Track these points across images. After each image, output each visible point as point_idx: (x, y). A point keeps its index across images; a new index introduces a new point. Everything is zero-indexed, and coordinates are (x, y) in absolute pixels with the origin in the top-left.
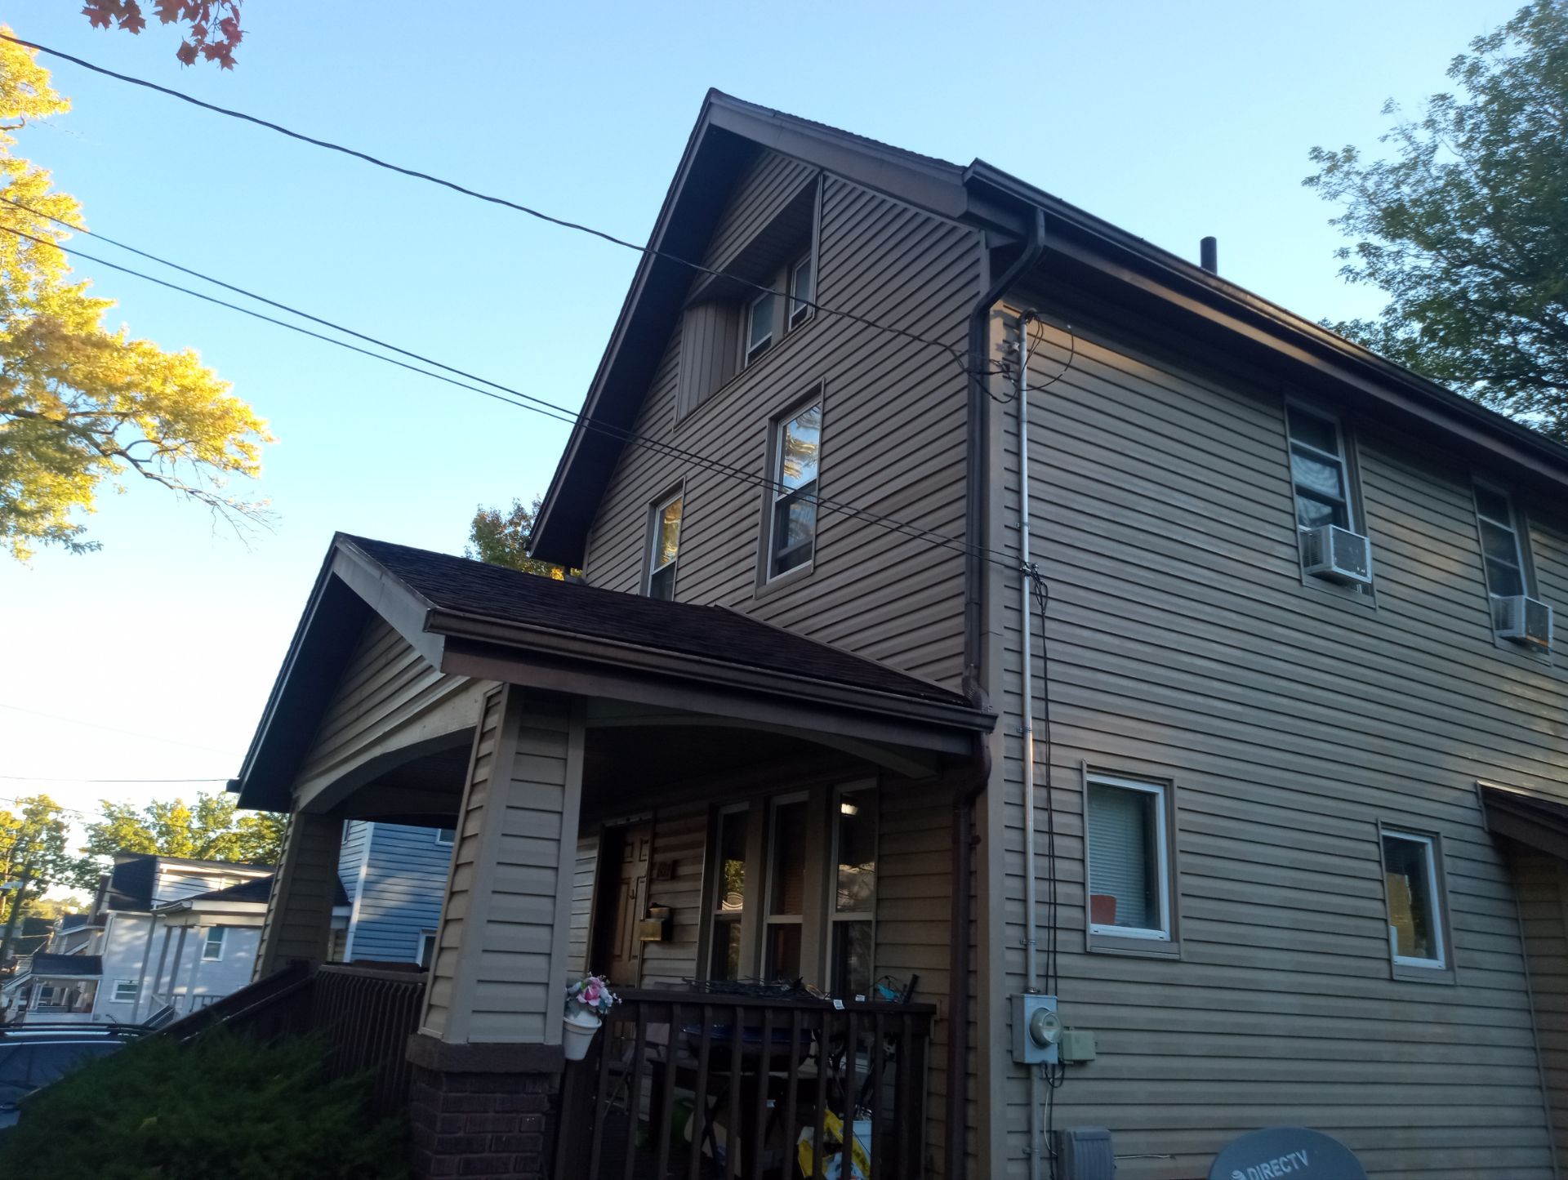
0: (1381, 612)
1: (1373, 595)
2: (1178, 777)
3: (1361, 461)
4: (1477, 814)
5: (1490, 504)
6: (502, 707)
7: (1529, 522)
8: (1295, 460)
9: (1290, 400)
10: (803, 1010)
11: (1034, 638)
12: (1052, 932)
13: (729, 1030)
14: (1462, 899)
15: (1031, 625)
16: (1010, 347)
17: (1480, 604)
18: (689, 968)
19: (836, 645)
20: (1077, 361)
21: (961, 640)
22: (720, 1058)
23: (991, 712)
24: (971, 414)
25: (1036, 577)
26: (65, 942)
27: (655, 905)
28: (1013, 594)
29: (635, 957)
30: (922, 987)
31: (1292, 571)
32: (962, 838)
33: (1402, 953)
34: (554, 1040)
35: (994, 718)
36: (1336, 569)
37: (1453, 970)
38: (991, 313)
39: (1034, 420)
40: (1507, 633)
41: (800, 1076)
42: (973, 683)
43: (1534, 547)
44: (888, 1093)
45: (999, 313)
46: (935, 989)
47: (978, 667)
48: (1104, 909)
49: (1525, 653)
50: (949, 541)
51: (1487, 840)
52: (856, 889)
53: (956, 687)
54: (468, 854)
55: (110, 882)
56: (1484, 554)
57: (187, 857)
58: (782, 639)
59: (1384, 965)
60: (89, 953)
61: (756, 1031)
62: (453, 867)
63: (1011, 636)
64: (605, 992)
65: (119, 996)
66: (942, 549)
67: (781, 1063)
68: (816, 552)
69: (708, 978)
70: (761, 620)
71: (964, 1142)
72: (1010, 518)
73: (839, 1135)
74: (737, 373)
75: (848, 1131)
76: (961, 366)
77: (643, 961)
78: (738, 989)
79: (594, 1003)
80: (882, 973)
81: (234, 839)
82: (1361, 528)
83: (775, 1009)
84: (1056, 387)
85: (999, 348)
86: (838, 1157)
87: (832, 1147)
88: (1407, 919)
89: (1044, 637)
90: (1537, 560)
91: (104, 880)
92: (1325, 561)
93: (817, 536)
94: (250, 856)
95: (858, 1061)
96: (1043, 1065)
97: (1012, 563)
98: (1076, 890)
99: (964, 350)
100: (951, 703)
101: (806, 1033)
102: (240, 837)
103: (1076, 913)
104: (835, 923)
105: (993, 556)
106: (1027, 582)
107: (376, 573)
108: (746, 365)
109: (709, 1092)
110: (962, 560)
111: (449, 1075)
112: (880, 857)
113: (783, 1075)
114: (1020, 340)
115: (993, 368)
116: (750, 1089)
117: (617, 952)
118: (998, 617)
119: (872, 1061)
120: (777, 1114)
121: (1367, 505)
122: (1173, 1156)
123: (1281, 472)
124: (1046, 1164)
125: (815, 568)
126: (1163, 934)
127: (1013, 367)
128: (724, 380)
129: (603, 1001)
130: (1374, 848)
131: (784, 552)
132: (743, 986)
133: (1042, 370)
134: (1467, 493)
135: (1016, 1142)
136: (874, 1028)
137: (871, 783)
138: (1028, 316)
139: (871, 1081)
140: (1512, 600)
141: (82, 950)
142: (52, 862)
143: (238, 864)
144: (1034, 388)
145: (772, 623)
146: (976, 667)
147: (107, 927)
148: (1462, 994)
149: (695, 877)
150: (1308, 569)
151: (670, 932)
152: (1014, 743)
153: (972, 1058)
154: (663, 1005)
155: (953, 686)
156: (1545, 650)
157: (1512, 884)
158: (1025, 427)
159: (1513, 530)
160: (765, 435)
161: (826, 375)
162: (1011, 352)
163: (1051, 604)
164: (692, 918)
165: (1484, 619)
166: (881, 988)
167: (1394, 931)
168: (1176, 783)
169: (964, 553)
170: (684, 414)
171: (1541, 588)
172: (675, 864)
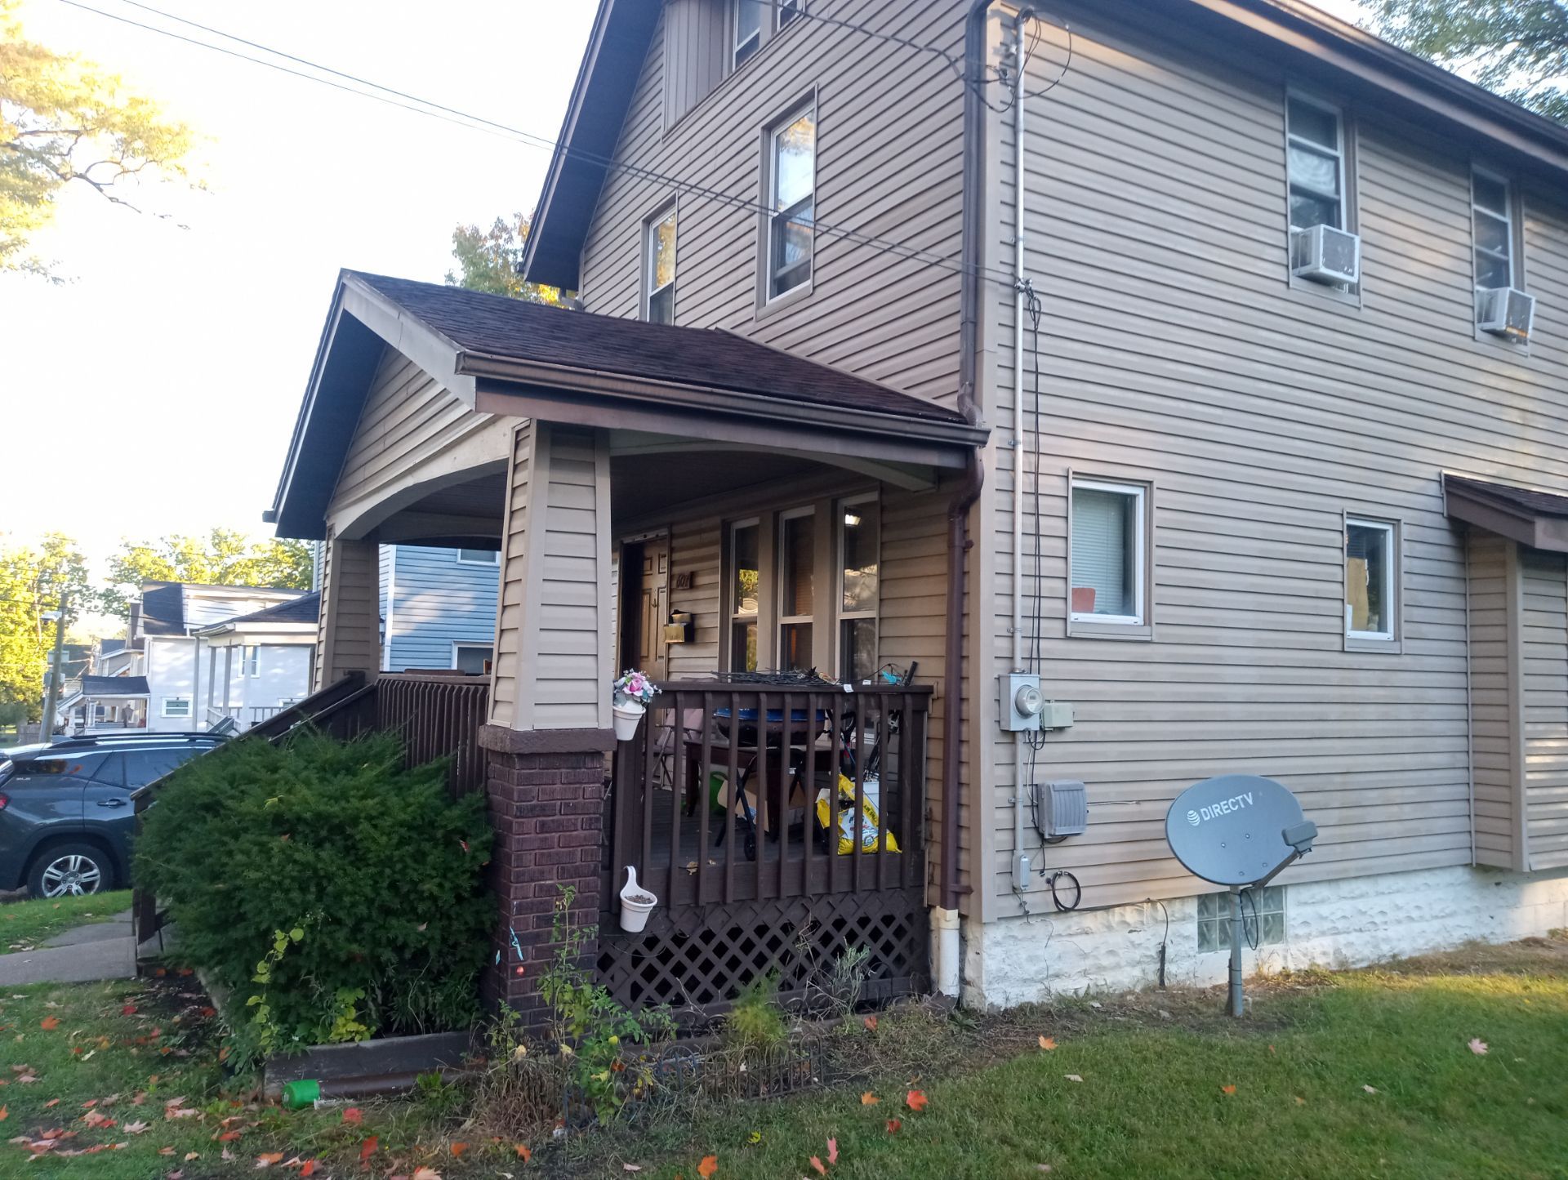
0: (1365, 311)
1: (1359, 294)
2: (1158, 479)
3: (1359, 155)
4: (1439, 501)
5: (1488, 193)
6: (532, 440)
7: (1524, 210)
8: (1293, 155)
9: (1293, 92)
10: (818, 694)
11: (1027, 354)
12: (1036, 621)
13: (754, 713)
14: (1416, 578)
15: (1024, 341)
16: (1007, 50)
17: (1465, 298)
18: (714, 664)
19: (837, 367)
20: (1076, 62)
21: (957, 358)
22: (748, 735)
23: (984, 427)
24: (968, 123)
25: (1030, 293)
26: (107, 665)
27: (677, 612)
28: (1008, 311)
29: (662, 657)
30: (920, 671)
31: (1281, 273)
32: (957, 543)
33: (1356, 627)
34: (606, 725)
35: (987, 433)
36: (1324, 271)
37: (1400, 641)
38: (989, 12)
39: (1031, 128)
40: (1489, 326)
41: (817, 749)
42: (968, 400)
43: (1526, 236)
44: (892, 762)
45: (997, 13)
46: (932, 672)
47: (973, 385)
48: (1084, 599)
49: (1502, 344)
50: (942, 260)
51: (1444, 523)
52: (857, 590)
53: (953, 404)
54: (515, 572)
55: (141, 608)
56: (1475, 247)
57: (208, 583)
58: (785, 362)
59: (1338, 639)
60: (133, 674)
61: (778, 712)
62: (502, 585)
63: (1006, 353)
64: (647, 685)
65: (168, 712)
66: (935, 269)
67: (800, 737)
68: (815, 272)
69: (730, 671)
70: (762, 342)
71: (959, 796)
72: (1006, 234)
73: (851, 795)
74: (725, 77)
75: (859, 791)
76: (956, 71)
77: (669, 660)
78: (760, 679)
79: (638, 694)
80: (885, 662)
81: (250, 564)
82: (1353, 227)
83: (793, 694)
84: (1056, 92)
85: (996, 52)
86: (851, 811)
87: (845, 804)
88: (1364, 598)
89: (1036, 352)
90: (1528, 250)
91: (135, 607)
92: (1313, 261)
93: (815, 255)
94: (269, 579)
95: (866, 735)
96: (1026, 731)
97: (1008, 279)
98: (1060, 584)
99: (958, 55)
100: (947, 420)
101: (820, 712)
102: (256, 563)
103: (1060, 604)
104: (843, 621)
105: (988, 274)
106: (1021, 297)
107: (394, 313)
108: (734, 69)
109: (740, 765)
110: (959, 278)
111: (521, 756)
112: (882, 562)
113: (802, 748)
114: (1017, 41)
115: (990, 75)
116: (774, 759)
117: (644, 653)
118: (992, 334)
119: (878, 734)
120: (797, 778)
121: (1361, 201)
122: (1138, 802)
123: (1277, 171)
124: (1029, 811)
125: (814, 288)
126: (1138, 619)
127: (1010, 73)
128: (712, 87)
129: (645, 692)
130: (1338, 536)
131: (782, 272)
132: (762, 676)
133: (1040, 73)
134: (1465, 182)
135: (1004, 795)
136: (880, 707)
137: (873, 497)
138: (1026, 15)
139: (876, 751)
140: (1496, 293)
141: (124, 673)
142: (80, 591)
143: (257, 587)
144: (1033, 94)
145: (774, 345)
146: (970, 385)
147: (146, 650)
148: (1406, 661)
149: (711, 586)
150: (1297, 271)
151: (691, 634)
152: (1006, 455)
153: (964, 728)
154: (696, 694)
155: (949, 403)
156: (1523, 341)
157: (1463, 564)
158: (1021, 136)
159: (1507, 219)
160: (757, 145)
161: (819, 80)
162: (1008, 55)
163: (1043, 318)
164: (711, 621)
165: (1467, 313)
166: (884, 673)
167: (1349, 609)
168: (1155, 485)
169: (958, 272)
170: (671, 123)
171: (1528, 278)
172: (693, 575)
